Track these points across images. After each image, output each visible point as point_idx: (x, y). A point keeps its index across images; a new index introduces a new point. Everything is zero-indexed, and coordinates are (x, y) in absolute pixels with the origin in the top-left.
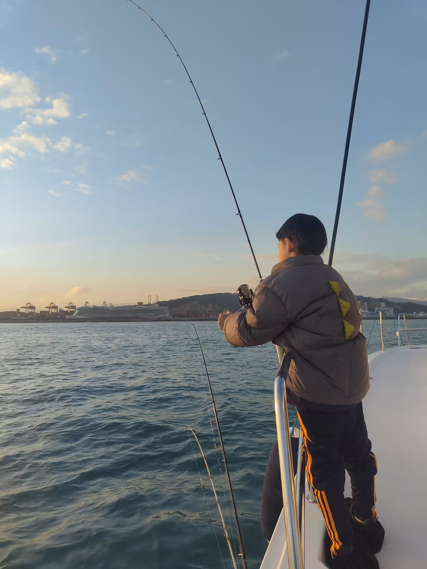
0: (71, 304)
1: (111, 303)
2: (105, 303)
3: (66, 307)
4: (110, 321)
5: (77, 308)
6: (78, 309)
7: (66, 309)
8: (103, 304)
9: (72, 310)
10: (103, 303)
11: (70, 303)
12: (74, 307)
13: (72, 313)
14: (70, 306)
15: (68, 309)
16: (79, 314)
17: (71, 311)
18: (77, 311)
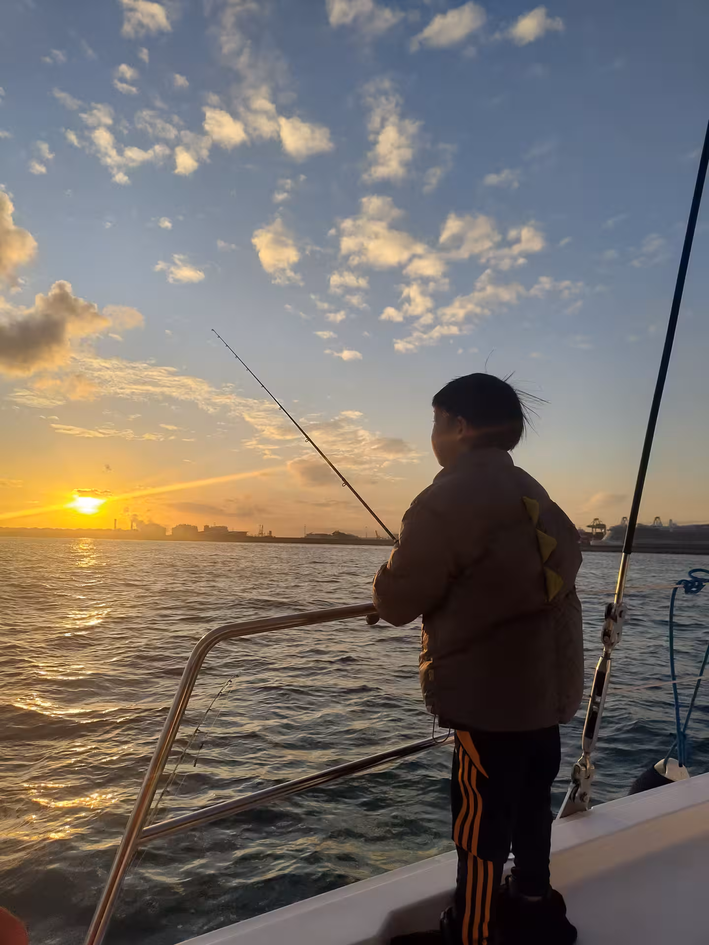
0: (597, 521)
1: (671, 521)
2: (657, 519)
3: (589, 526)
4: (667, 553)
5: (608, 528)
6: (610, 530)
7: (589, 530)
8: (654, 522)
9: (598, 530)
10: (654, 519)
11: (596, 519)
12: (603, 526)
13: (600, 536)
14: (595, 524)
15: (593, 530)
16: (612, 538)
17: (597, 533)
18: (608, 533)
